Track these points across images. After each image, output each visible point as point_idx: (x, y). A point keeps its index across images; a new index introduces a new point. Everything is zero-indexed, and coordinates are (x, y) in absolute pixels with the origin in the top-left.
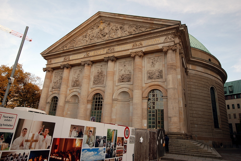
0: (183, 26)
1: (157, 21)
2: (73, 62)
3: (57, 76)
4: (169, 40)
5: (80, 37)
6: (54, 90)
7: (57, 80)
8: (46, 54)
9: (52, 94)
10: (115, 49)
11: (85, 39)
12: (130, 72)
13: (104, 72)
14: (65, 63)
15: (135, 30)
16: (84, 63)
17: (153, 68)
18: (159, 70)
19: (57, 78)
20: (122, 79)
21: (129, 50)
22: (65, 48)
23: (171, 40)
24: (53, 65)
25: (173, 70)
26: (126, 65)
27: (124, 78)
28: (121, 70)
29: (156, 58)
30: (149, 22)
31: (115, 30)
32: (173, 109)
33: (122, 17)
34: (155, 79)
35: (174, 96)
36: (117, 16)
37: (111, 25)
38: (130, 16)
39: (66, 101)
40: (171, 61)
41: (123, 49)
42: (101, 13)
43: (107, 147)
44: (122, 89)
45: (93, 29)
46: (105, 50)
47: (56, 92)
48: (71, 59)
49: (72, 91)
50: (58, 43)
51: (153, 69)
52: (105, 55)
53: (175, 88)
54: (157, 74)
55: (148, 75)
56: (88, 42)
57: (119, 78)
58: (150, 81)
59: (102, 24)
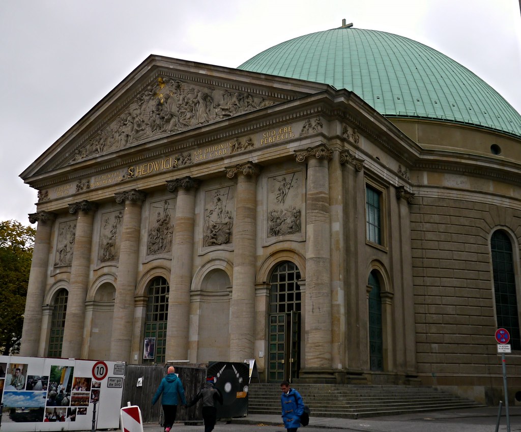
0: (341, 93)
1: (281, 82)
2: (97, 196)
3: (64, 233)
4: (311, 132)
5: (114, 126)
6: (58, 271)
7: (65, 243)
8: (34, 175)
9: (55, 284)
10: (192, 157)
11: (123, 130)
12: (230, 218)
13: (172, 219)
14: (79, 199)
15: (237, 103)
16: (122, 198)
17: (282, 204)
18: (295, 211)
19: (66, 238)
20: (213, 238)
21: (222, 159)
22: (77, 155)
23: (315, 132)
24: (53, 203)
25: (317, 211)
26: (221, 197)
27: (217, 234)
28: (211, 212)
29: (289, 178)
30: (264, 83)
31: (191, 102)
32: (314, 311)
33: (204, 70)
34: (283, 234)
35: (318, 278)
36: (192, 66)
37: (182, 90)
38: (221, 69)
39: (87, 301)
40: (314, 187)
41: (210, 157)
42: (157, 58)
43: (50, 390)
44: (213, 263)
45: (142, 100)
46: (171, 162)
47: (64, 276)
48: (93, 187)
49: (100, 273)
50: (60, 144)
51: (281, 207)
52: (171, 174)
53: (319, 258)
54: (289, 221)
55: (270, 223)
56: (132, 137)
57: (205, 235)
58: (274, 239)
59: (162, 86)
